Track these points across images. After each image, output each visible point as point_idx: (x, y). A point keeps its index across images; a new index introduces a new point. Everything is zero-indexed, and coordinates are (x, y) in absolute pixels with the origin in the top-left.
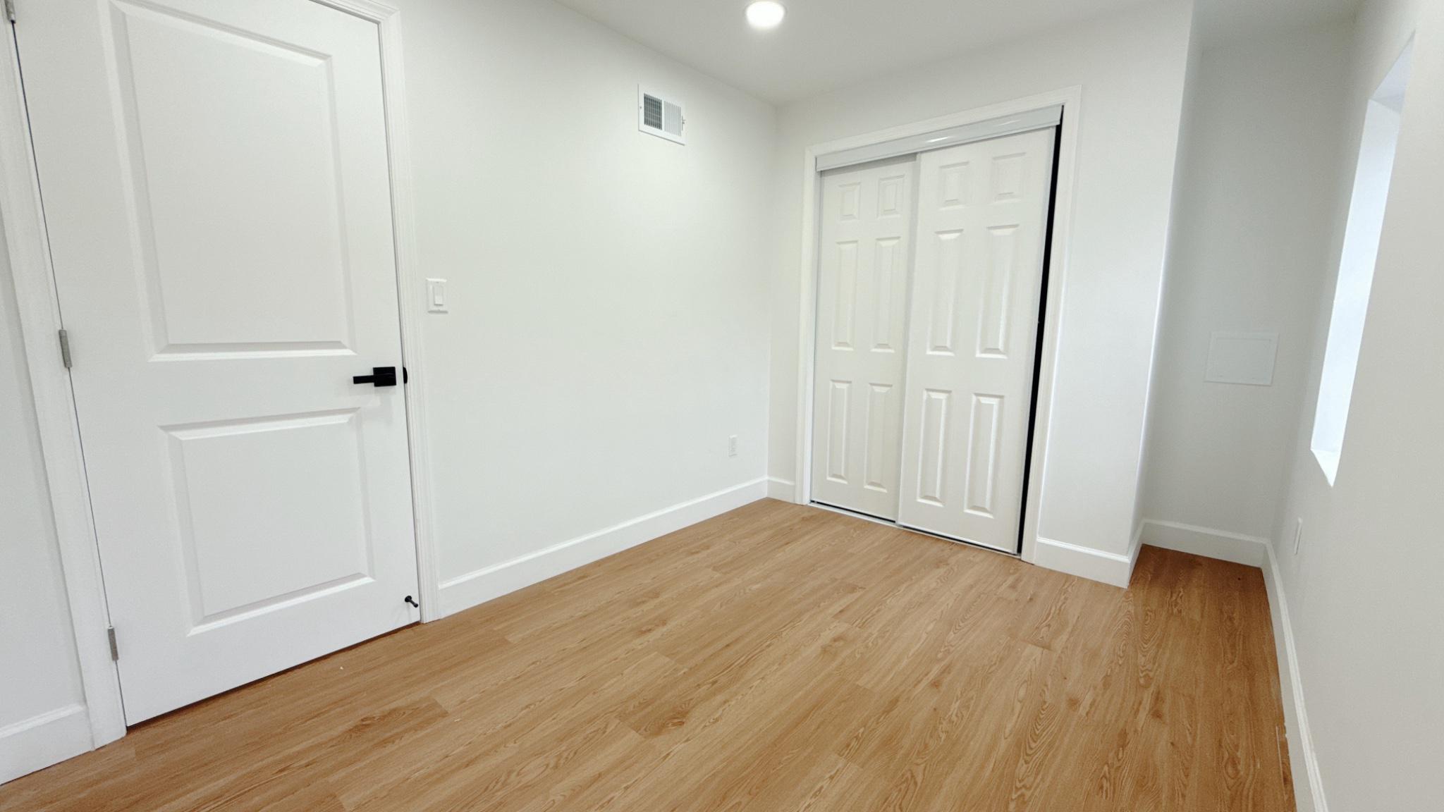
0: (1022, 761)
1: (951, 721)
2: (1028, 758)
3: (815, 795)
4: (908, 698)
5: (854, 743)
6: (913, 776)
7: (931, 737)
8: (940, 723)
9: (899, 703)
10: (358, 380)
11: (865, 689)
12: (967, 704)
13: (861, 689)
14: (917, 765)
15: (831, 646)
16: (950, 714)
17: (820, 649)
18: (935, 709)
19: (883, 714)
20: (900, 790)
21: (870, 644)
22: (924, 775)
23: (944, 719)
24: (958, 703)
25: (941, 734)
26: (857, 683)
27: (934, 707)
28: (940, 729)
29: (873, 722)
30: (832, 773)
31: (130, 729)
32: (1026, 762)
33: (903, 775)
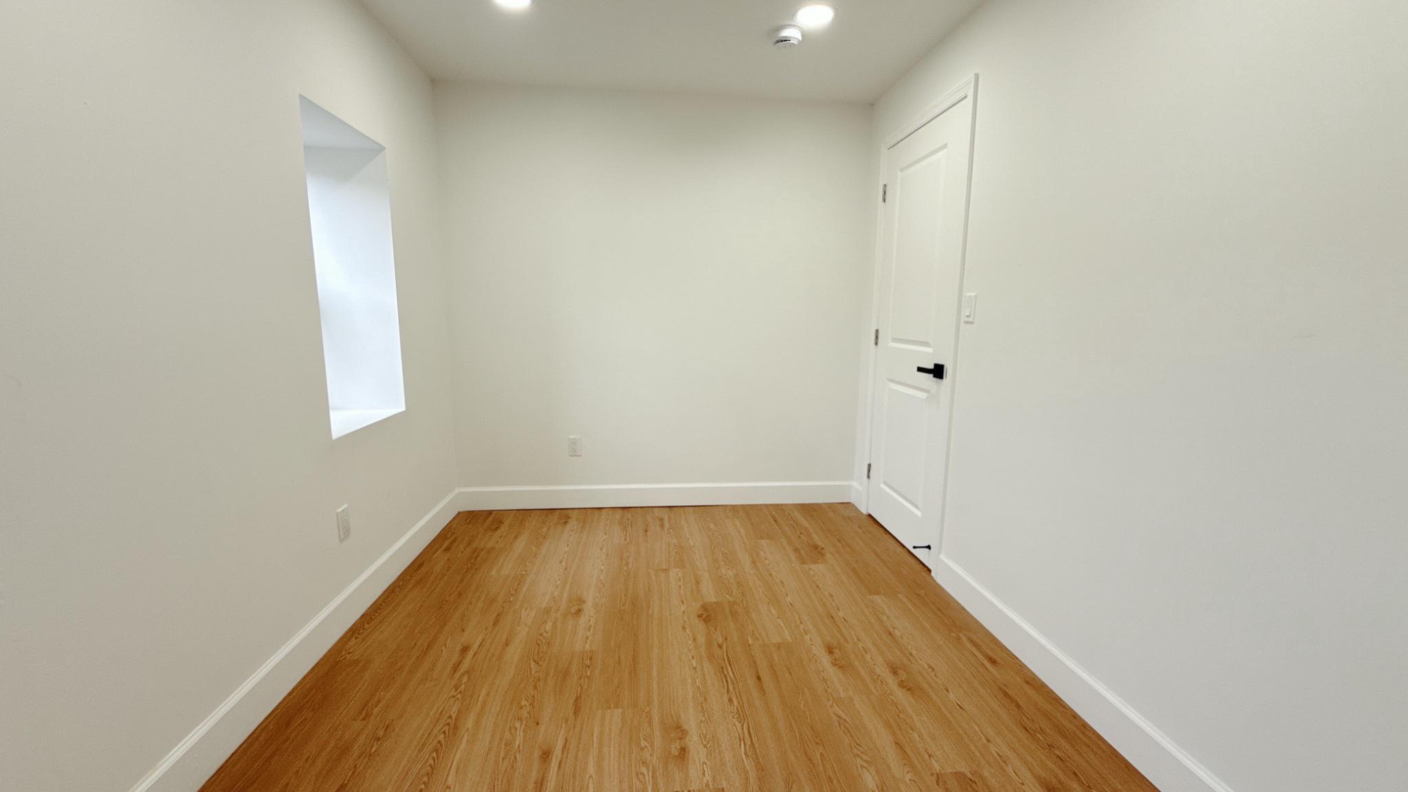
0: (454, 716)
1: (520, 719)
2: (449, 721)
3: (590, 626)
4: (567, 721)
5: (588, 662)
6: (538, 663)
7: (533, 697)
8: (529, 713)
9: (572, 712)
10: (920, 369)
11: (610, 708)
12: (508, 748)
13: (612, 706)
14: (537, 672)
15: (681, 739)
16: (523, 727)
17: (685, 727)
18: (538, 724)
19: (580, 695)
20: (543, 652)
21: (644, 770)
22: (530, 668)
23: (527, 717)
24: (517, 743)
25: (525, 703)
26: (620, 710)
27: (539, 726)
28: (528, 706)
29: (584, 684)
30: (588, 640)
31: (870, 516)
32: (450, 717)
33: (544, 660)
